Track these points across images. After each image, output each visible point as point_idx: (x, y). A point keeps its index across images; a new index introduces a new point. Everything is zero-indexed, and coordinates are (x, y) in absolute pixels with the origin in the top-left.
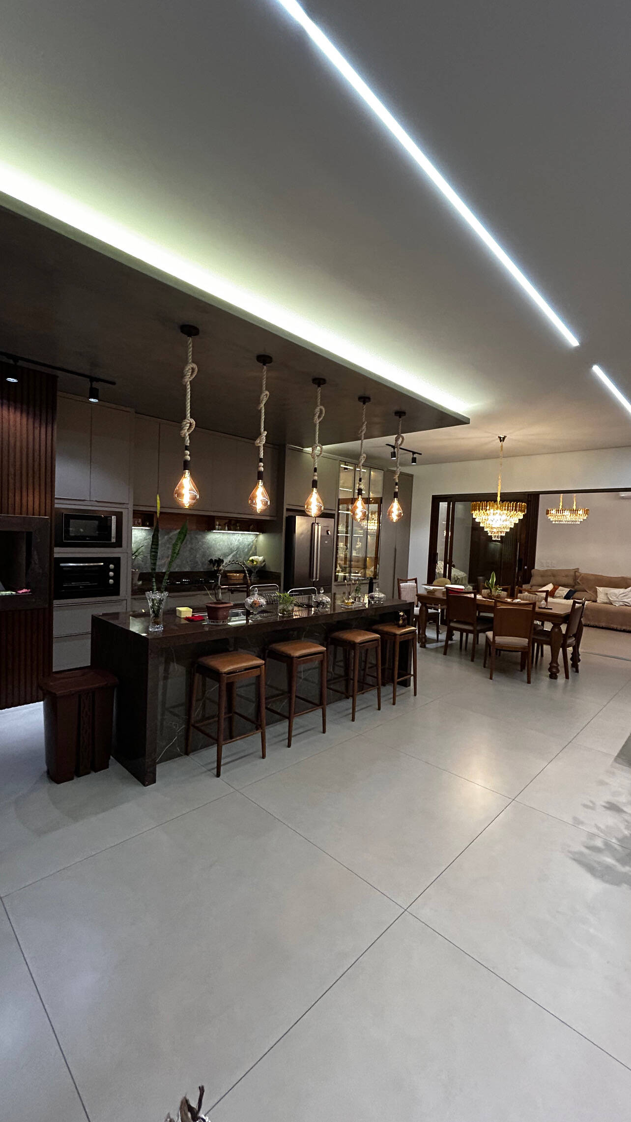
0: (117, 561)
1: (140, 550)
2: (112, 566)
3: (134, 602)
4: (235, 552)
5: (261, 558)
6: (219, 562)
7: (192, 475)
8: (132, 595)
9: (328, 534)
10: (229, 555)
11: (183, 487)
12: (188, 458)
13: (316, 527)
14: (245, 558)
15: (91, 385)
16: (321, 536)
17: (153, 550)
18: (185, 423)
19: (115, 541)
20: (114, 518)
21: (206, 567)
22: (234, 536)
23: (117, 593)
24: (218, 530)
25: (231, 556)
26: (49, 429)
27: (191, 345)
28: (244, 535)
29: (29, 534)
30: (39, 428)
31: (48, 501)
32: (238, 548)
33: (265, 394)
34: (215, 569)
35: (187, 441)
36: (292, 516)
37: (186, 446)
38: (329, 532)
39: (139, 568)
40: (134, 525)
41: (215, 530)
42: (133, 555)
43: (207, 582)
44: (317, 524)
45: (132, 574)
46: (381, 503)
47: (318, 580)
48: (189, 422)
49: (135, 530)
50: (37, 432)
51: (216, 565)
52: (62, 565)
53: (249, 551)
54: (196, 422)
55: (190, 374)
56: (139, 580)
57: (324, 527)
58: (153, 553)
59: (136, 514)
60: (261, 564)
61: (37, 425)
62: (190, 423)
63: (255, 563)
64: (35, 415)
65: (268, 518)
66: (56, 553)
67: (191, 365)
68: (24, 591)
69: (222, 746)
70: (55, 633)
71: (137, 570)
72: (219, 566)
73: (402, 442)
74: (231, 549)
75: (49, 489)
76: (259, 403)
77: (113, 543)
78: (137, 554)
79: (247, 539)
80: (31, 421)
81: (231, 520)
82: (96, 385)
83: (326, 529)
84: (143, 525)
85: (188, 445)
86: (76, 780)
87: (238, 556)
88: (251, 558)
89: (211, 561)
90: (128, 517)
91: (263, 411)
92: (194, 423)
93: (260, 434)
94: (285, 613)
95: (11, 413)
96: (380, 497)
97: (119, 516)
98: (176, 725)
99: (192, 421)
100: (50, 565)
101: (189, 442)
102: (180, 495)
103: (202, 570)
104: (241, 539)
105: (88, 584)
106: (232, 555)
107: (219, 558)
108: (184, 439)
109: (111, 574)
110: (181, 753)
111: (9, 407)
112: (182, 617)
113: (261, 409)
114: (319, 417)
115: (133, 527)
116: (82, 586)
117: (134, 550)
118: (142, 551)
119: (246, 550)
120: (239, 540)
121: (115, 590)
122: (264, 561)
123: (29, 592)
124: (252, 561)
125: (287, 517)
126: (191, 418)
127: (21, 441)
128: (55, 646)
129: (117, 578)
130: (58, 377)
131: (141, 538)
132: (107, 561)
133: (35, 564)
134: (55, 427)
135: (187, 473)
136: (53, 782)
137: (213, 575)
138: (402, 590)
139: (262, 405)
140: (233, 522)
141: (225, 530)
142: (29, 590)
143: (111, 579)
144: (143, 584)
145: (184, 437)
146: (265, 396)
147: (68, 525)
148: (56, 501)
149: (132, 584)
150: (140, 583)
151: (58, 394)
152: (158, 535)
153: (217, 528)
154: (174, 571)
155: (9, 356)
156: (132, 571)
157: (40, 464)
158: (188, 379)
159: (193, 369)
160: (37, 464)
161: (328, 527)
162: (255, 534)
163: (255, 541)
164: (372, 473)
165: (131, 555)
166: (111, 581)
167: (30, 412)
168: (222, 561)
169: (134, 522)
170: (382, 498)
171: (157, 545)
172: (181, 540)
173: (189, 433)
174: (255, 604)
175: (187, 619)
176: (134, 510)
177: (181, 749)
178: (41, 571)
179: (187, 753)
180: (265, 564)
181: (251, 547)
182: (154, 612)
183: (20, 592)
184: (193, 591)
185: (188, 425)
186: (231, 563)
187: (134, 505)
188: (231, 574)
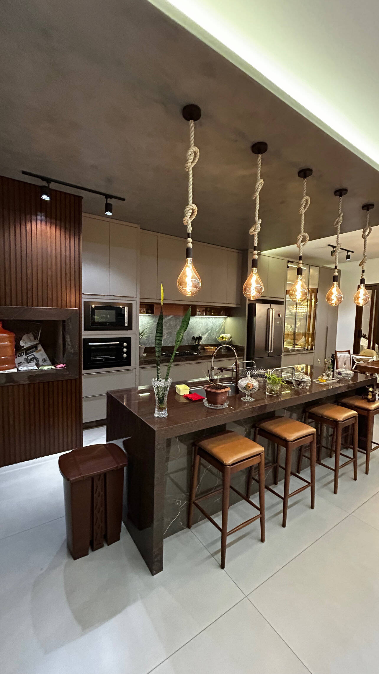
0: (128, 340)
1: (145, 331)
2: (125, 344)
3: (142, 371)
4: (210, 331)
5: (229, 336)
6: (200, 338)
7: (194, 262)
8: (140, 365)
9: (279, 316)
10: (206, 333)
11: (186, 276)
12: (190, 245)
13: (271, 311)
14: (216, 335)
15: (107, 201)
16: (275, 318)
17: (158, 338)
18: (188, 209)
19: (127, 326)
20: (126, 308)
21: (190, 342)
22: (209, 320)
23: (129, 364)
24: (199, 315)
25: (207, 335)
26: (77, 242)
27: (193, 129)
28: (216, 319)
29: (64, 321)
30: (69, 239)
31: (77, 297)
32: (212, 328)
33: (260, 182)
34: (197, 343)
35: (190, 228)
36: (253, 304)
37: (189, 234)
38: (280, 315)
39: (144, 344)
40: (141, 313)
41: (196, 315)
42: (140, 335)
43: (191, 354)
44: (272, 309)
45: (140, 349)
46: (317, 292)
47: (272, 352)
48: (192, 208)
49: (141, 317)
50: (68, 242)
51: (197, 341)
52: (90, 344)
53: (219, 330)
54: (198, 208)
55: (192, 158)
56: (145, 352)
57: (276, 311)
58: (158, 341)
59: (142, 304)
60: (229, 339)
61: (67, 236)
62: (193, 210)
63: (225, 339)
64: (65, 229)
65: (234, 306)
66: (84, 335)
67: (194, 149)
68: (61, 365)
69: (226, 537)
70: (84, 395)
71: (143, 346)
72: (199, 341)
73: (369, 233)
74: (207, 329)
75: (77, 288)
76: (254, 192)
77: (126, 327)
78: (142, 334)
79: (218, 321)
80: (63, 233)
81: (207, 307)
82: (110, 201)
83: (278, 313)
84: (147, 313)
85: (191, 232)
86: (91, 554)
87: (212, 334)
88: (221, 336)
89: (193, 338)
90: (136, 307)
91: (258, 200)
92: (197, 209)
93: (254, 223)
94: (273, 392)
95: (48, 227)
96: (317, 287)
97: (130, 306)
98: (179, 501)
99: (195, 207)
100: (80, 346)
101: (191, 229)
102: (183, 283)
103: (187, 345)
104: (214, 322)
105: (109, 357)
106: (208, 333)
107: (199, 336)
108: (186, 226)
109: (125, 350)
110: (184, 527)
111: (46, 223)
112: (181, 394)
113: (255, 199)
114: (305, 208)
115: (140, 315)
116: (105, 359)
117: (141, 331)
118: (146, 332)
119: (218, 330)
120: (213, 322)
121: (127, 362)
122: (231, 338)
123: (65, 367)
124: (223, 338)
125: (249, 305)
126: (193, 204)
127: (56, 249)
128: (85, 404)
129: (129, 353)
130: (82, 198)
131: (145, 322)
132: (122, 340)
133: (69, 345)
134: (81, 238)
135: (189, 261)
136: (71, 557)
137: (194, 348)
138: (339, 359)
139: (257, 193)
140: (208, 309)
141: (203, 315)
142: (65, 365)
143: (125, 354)
144: (147, 356)
145: (186, 225)
146: (260, 184)
147: (93, 313)
148: (83, 296)
149: (140, 356)
150: (145, 355)
151: (83, 215)
152: (162, 324)
153: (198, 314)
154: (168, 346)
155: (43, 179)
156: (140, 347)
157: (70, 267)
158: (190, 165)
159: (195, 153)
160: (68, 267)
161: (279, 311)
162: (223, 318)
163: (224, 323)
164: (311, 270)
165: (138, 335)
166: (125, 355)
167: (62, 226)
168: (201, 338)
169: (141, 311)
170: (318, 288)
171: (161, 333)
172: (184, 328)
173: (191, 221)
174: (249, 387)
175: (185, 396)
176: (140, 302)
177: (183, 524)
178: (72, 351)
179: (189, 527)
180: (232, 340)
181: (221, 327)
182: (159, 399)
183: (58, 366)
184: (183, 361)
185: (191, 211)
186: (208, 339)
187: (140, 298)
188: (208, 347)
